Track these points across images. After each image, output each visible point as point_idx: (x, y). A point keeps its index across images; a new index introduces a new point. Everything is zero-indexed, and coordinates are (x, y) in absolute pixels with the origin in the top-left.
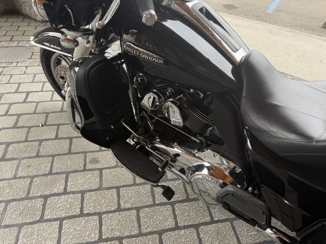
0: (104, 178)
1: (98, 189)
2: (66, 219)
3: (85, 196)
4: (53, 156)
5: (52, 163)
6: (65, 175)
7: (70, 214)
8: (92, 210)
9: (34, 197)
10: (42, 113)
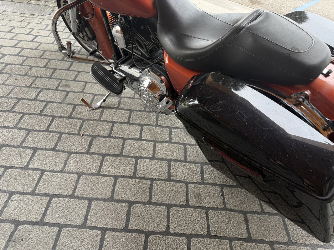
0: (68, 97)
1: (60, 103)
2: (28, 114)
3: (49, 104)
4: (36, 77)
5: (34, 81)
6: (40, 90)
7: (32, 112)
8: (49, 113)
9: (12, 97)
10: (42, 50)
